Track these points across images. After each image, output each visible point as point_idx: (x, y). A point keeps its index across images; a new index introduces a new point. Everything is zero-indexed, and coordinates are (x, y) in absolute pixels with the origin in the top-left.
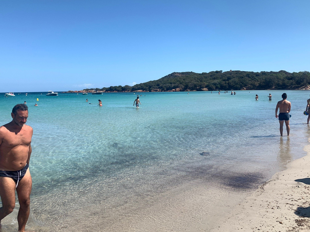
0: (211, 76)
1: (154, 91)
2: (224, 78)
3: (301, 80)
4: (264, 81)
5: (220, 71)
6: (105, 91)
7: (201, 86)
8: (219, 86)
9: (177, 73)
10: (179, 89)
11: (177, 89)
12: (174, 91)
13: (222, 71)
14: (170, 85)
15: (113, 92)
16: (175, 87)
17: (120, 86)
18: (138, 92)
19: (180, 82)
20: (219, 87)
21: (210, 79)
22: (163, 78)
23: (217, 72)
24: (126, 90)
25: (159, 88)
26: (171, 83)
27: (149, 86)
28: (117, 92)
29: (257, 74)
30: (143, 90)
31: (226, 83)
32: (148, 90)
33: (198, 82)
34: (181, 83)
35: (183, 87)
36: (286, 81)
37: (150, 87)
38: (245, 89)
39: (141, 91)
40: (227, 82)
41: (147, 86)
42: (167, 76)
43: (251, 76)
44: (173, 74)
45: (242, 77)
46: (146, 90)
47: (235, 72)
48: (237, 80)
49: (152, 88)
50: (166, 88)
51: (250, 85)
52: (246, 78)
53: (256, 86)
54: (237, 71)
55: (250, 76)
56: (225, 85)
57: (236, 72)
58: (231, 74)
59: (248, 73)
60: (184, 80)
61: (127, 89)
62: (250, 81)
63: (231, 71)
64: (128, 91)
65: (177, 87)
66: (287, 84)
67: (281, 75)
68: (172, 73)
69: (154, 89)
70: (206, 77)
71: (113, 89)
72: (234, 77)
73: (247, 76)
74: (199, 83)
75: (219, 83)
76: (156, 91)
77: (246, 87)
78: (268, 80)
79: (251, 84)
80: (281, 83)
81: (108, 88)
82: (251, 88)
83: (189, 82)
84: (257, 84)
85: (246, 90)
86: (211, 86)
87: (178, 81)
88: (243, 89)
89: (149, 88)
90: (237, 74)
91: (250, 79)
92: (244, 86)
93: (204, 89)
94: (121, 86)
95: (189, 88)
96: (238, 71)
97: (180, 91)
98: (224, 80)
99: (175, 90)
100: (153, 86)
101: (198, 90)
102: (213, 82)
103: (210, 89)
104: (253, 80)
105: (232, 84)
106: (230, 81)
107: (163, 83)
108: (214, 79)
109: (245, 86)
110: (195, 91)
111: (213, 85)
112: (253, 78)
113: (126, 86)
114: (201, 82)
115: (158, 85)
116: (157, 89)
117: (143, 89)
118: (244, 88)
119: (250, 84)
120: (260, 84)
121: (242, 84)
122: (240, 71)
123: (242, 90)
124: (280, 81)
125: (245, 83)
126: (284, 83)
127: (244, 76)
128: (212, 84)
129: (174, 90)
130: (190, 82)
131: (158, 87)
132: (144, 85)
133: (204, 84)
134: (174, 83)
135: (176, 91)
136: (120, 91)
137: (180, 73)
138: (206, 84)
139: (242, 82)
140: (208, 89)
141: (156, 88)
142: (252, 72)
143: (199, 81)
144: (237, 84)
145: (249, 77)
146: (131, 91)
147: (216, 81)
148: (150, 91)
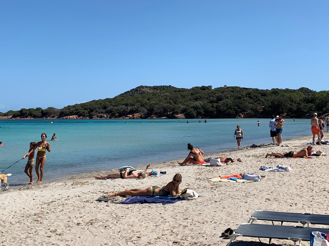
0: (192, 94)
1: (97, 116)
2: (212, 98)
3: (324, 103)
4: (270, 104)
5: (209, 86)
6: (11, 116)
7: (173, 110)
8: (202, 111)
9: (146, 87)
10: (140, 115)
11: (136, 115)
12: (130, 118)
13: (212, 87)
14: (124, 107)
15: (25, 118)
16: (132, 112)
17: (38, 109)
18: (70, 118)
19: (141, 102)
20: (203, 113)
21: (190, 100)
22: (122, 95)
23: (203, 88)
24: (49, 116)
25: (106, 112)
26: (127, 105)
27: (89, 108)
28: (32, 118)
29: (264, 93)
30: (79, 116)
31: (213, 107)
32: (87, 116)
33: (171, 104)
34: (142, 105)
35: (146, 111)
36: (303, 105)
37: (92, 111)
38: (242, 116)
39: (75, 117)
40: (215, 105)
41: (87, 109)
42: (128, 92)
43: (254, 96)
44: (139, 89)
45: (240, 98)
46: (84, 116)
47: (231, 89)
48: (230, 101)
49: (94, 113)
50: (118, 113)
51: (249, 111)
52: (246, 98)
53: (259, 112)
54: (234, 87)
55: (252, 95)
56: (211, 109)
57: (233, 90)
58: (223, 92)
59: (250, 91)
60: (148, 100)
61: (51, 114)
62: (252, 103)
63: (226, 87)
64: (53, 117)
65: (137, 111)
66: (304, 110)
67: (297, 96)
68: (138, 87)
69: (98, 114)
70: (183, 97)
71: (26, 113)
72: (227, 98)
73: (247, 95)
74: (171, 106)
75: (202, 107)
76: (101, 117)
77: (244, 114)
78: (276, 103)
79: (252, 108)
80: (294, 107)
81: (18, 111)
82: (251, 115)
83: (155, 104)
84: (260, 108)
85: (244, 117)
86: (189, 111)
87: (139, 101)
88: (240, 116)
89: (89, 113)
90: (233, 92)
91: (251, 101)
92: (241, 112)
93: (179, 115)
94: (41, 109)
95: (156, 114)
96: (236, 87)
97: (141, 118)
98: (212, 102)
99: (133, 116)
100: (96, 108)
101: (169, 117)
102: (192, 105)
103: (189, 116)
104: (256, 102)
105: (222, 108)
106: (221, 103)
107: (113, 104)
108: (196, 99)
109: (243, 111)
110: (164, 119)
111: (192, 110)
112: (257, 99)
113: (50, 108)
114: (175, 103)
115: (105, 108)
116: (103, 115)
117: (79, 114)
118: (241, 114)
119: (249, 108)
120: (264, 109)
121: (238, 108)
122: (239, 88)
123: (237, 118)
124: (293, 104)
125: (242, 106)
126: (300, 108)
127: (243, 95)
128: (192, 108)
129: (131, 116)
130: (157, 104)
131: (104, 111)
132: (82, 107)
133: (179, 107)
134: (133, 105)
135: (134, 118)
136: (39, 117)
137: (150, 87)
138: (182, 107)
139: (237, 106)
140: (185, 115)
141: (102, 113)
142: (257, 90)
143: (172, 102)
144: (230, 108)
145: (250, 98)
146: (58, 118)
147: (198, 103)
148: (91, 117)
